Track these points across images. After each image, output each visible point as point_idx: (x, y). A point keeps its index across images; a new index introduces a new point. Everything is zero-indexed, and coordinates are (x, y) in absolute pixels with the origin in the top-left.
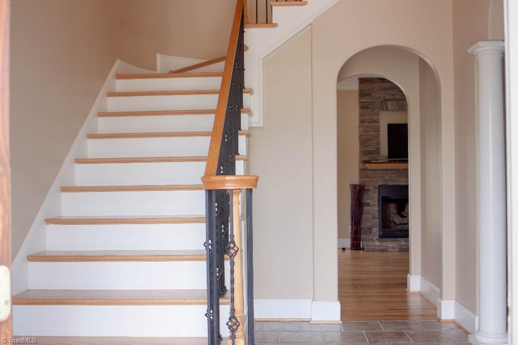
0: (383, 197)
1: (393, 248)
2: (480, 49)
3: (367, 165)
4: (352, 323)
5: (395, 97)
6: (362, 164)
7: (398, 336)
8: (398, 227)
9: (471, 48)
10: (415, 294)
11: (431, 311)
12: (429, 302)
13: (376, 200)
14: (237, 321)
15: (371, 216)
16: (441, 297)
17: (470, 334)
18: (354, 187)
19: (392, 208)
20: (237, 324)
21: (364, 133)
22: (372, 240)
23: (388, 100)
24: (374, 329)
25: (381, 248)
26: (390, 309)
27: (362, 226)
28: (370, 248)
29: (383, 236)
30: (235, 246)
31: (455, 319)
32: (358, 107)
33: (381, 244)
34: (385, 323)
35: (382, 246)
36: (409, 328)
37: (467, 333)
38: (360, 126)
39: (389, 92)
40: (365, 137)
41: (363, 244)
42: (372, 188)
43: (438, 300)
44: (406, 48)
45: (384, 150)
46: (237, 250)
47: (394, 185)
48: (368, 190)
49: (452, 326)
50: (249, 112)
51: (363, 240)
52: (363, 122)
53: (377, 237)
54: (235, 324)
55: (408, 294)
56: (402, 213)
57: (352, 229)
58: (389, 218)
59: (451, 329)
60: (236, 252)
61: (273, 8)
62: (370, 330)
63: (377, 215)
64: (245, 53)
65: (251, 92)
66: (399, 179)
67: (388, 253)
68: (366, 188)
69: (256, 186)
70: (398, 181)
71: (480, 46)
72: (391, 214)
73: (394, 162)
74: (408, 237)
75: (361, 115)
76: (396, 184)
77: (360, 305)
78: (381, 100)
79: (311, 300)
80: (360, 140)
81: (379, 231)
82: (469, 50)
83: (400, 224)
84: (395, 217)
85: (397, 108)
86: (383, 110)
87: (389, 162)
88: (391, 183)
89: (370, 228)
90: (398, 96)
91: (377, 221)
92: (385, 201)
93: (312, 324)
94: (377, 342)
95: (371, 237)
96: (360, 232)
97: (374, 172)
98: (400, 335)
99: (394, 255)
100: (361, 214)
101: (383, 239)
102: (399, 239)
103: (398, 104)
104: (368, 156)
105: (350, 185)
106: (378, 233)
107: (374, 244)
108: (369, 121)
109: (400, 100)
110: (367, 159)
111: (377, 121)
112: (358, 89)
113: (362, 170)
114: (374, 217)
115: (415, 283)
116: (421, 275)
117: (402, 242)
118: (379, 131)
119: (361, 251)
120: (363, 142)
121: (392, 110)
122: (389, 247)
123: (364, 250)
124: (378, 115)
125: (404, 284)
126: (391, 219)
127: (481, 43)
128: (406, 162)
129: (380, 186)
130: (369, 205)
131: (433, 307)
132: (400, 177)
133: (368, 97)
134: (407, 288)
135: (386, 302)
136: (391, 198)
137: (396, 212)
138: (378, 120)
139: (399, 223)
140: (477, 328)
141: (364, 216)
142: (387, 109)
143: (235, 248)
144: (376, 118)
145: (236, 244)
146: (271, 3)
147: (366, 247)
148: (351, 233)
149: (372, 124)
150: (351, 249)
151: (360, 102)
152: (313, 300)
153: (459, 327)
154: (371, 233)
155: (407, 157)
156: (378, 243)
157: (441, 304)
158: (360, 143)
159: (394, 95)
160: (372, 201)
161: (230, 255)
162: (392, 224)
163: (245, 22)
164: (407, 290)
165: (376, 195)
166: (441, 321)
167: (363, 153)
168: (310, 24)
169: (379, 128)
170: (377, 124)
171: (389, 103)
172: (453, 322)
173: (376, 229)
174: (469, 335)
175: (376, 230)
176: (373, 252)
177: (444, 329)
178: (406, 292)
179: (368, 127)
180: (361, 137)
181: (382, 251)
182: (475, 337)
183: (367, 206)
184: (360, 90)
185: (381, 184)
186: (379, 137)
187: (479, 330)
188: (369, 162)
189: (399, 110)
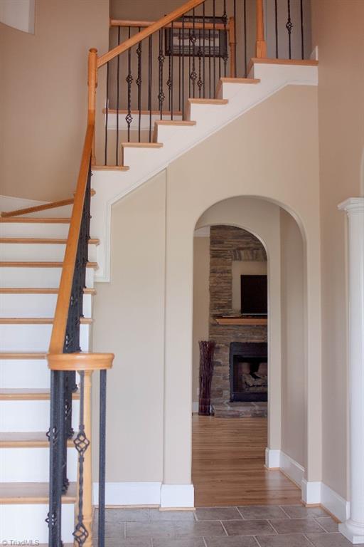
0: (235, 356)
1: (246, 413)
2: (352, 206)
3: (218, 320)
4: (206, 510)
5: (248, 245)
6: (212, 318)
7: (260, 527)
8: (251, 389)
9: (342, 204)
10: (274, 470)
11: (294, 494)
12: (290, 481)
13: (228, 358)
14: (86, 531)
15: (221, 378)
16: (306, 478)
17: (340, 522)
18: (203, 344)
19: (245, 368)
20: (85, 534)
21: (215, 285)
22: (223, 404)
23: (242, 249)
24: (233, 517)
25: (233, 413)
26: (248, 492)
27: (212, 388)
28: (220, 413)
29: (235, 400)
30: (85, 438)
31: (322, 503)
32: (209, 255)
33: (232, 409)
34: (245, 509)
35: (234, 411)
36: (271, 516)
37: (337, 522)
38: (210, 277)
39: (244, 240)
40: (216, 289)
41: (213, 409)
42: (223, 345)
43: (303, 481)
44: (270, 199)
45: (237, 304)
46: (87, 443)
47: (247, 343)
48: (219, 348)
49: (319, 511)
50: (95, 265)
51: (213, 404)
52: (214, 272)
53: (228, 401)
54: (84, 534)
55: (266, 471)
56: (255, 373)
57: (200, 391)
58: (241, 380)
59: (318, 516)
60: (87, 446)
61: (125, 149)
62: (228, 519)
63: (228, 376)
64: (91, 198)
65: (97, 242)
66: (253, 336)
67: (241, 419)
68: (216, 346)
69: (111, 366)
70: (252, 339)
71: (352, 202)
72: (243, 375)
73: (247, 317)
74: (267, 401)
75: (212, 264)
76: (249, 341)
77: (214, 486)
78: (234, 248)
79: (161, 483)
80: (210, 292)
81: (231, 394)
82: (339, 206)
83: (254, 386)
84: (247, 378)
85: (251, 258)
86: (236, 259)
87: (242, 317)
88: (244, 341)
89: (220, 391)
90: (252, 245)
91: (228, 382)
92: (236, 360)
93: (161, 512)
94: (238, 534)
95: (221, 401)
96: (209, 394)
97: (227, 328)
98: (262, 524)
99: (247, 422)
100: (211, 375)
101: (235, 403)
102: (253, 403)
103: (253, 253)
104: (219, 310)
105: (200, 343)
106: (229, 397)
107: (225, 408)
108: (221, 271)
109: (255, 249)
110: (218, 313)
111: (229, 272)
112: (209, 236)
113: (213, 325)
114: (224, 378)
115: (275, 458)
116: (282, 450)
117: (256, 407)
118: (231, 283)
119: (210, 417)
120: (214, 294)
121: (245, 260)
122: (241, 412)
123: (213, 415)
124: (230, 265)
125: (262, 459)
126: (244, 381)
127: (352, 200)
128: (266, 317)
129: (231, 343)
130: (219, 364)
131: (295, 488)
132: (253, 334)
133: (221, 245)
134: (265, 463)
135: (243, 482)
136: (244, 357)
137: (248, 373)
138: (231, 270)
139: (251, 385)
140: (348, 516)
141: (213, 377)
142: (240, 259)
143: (86, 441)
144: (228, 268)
145: (87, 437)
146: (123, 144)
147: (216, 413)
148: (200, 395)
149: (224, 275)
150: (199, 415)
151: (211, 250)
152: (163, 483)
153: (327, 513)
154: (221, 395)
155: (266, 311)
156: (229, 408)
157: (306, 486)
158: (211, 295)
159: (248, 243)
160: (223, 360)
161: (80, 449)
162: (244, 386)
163: (92, 163)
164: (265, 466)
165: (228, 353)
166: (307, 506)
167: (214, 306)
168: (166, 169)
169: (231, 279)
170: (230, 275)
171: (242, 252)
172: (320, 506)
173: (227, 391)
174: (339, 525)
175: (227, 393)
176: (224, 417)
177: (310, 516)
178: (264, 469)
179: (219, 277)
180: (211, 288)
181: (233, 416)
182: (345, 527)
183: (218, 366)
184: (212, 237)
185: (232, 341)
186: (231, 289)
187: (350, 518)
188: (220, 317)
189: (253, 260)
